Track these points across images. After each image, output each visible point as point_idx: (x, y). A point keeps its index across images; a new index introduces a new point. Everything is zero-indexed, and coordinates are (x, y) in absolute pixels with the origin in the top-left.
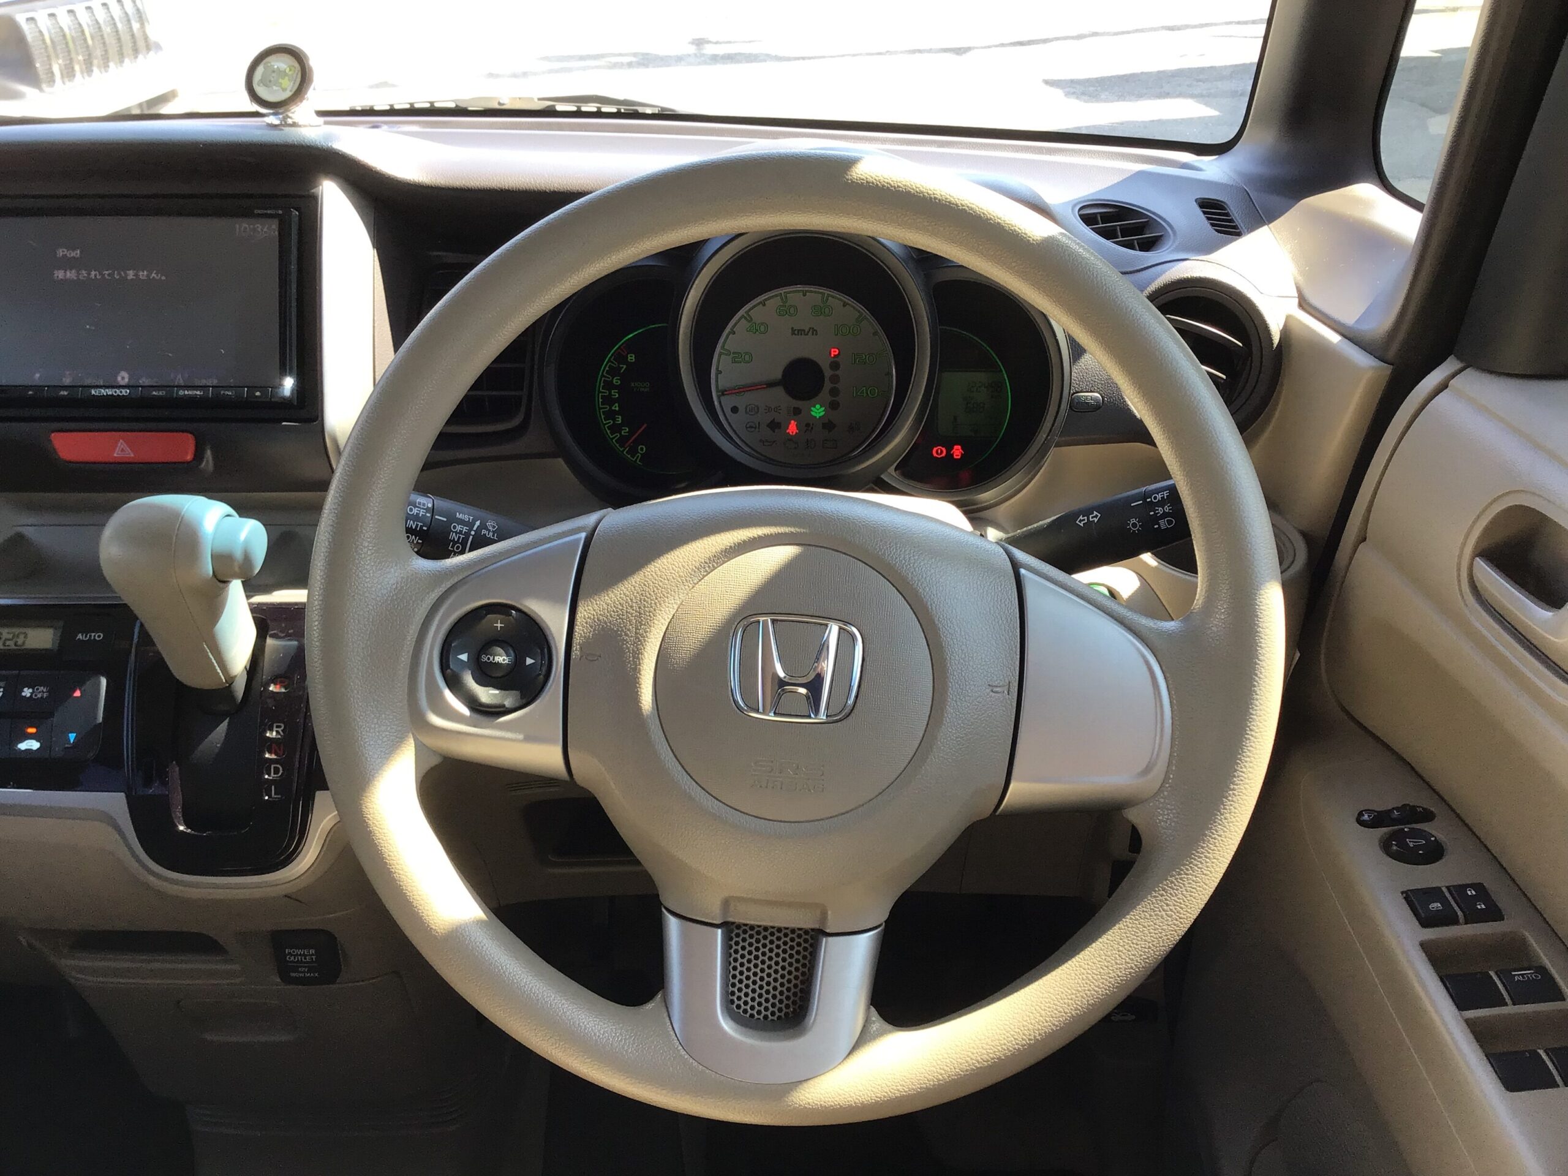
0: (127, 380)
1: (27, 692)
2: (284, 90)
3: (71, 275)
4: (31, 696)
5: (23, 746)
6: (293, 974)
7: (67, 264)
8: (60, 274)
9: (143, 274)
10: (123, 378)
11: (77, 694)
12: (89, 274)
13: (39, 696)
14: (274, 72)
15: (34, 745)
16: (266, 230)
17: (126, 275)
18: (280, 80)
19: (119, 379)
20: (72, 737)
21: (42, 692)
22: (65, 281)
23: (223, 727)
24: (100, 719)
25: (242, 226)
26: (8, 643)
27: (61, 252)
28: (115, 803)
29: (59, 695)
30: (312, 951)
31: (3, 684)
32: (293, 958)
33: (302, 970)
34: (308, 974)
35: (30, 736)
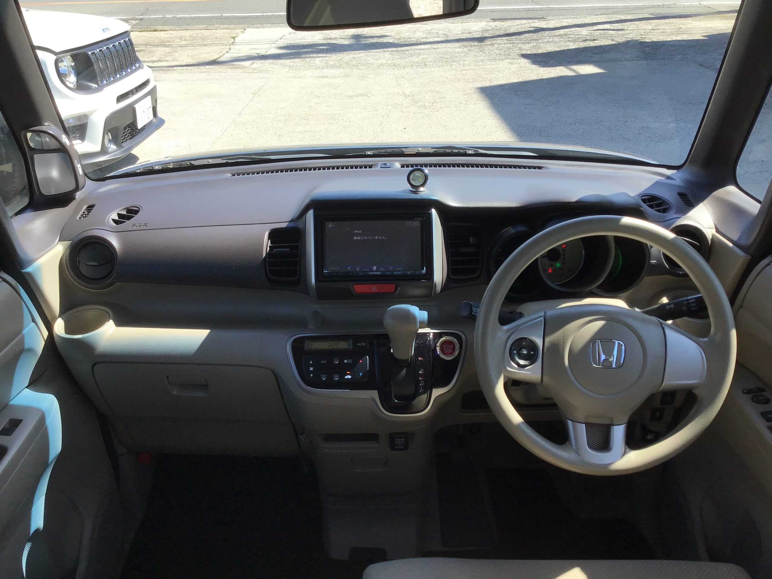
0: (376, 269)
1: (346, 361)
2: (420, 182)
3: (359, 238)
4: (347, 363)
5: (346, 377)
6: (396, 447)
7: (357, 235)
8: (355, 238)
9: (380, 238)
10: (375, 268)
11: (361, 361)
12: (364, 238)
13: (349, 362)
14: (416, 176)
15: (350, 377)
16: (416, 224)
17: (375, 238)
18: (418, 179)
19: (374, 268)
20: (361, 374)
21: (350, 361)
22: (357, 240)
23: (404, 371)
24: (368, 369)
25: (409, 223)
26: (334, 346)
27: (355, 232)
28: (374, 394)
29: (355, 362)
30: (404, 440)
31: (338, 359)
32: (397, 442)
33: (399, 446)
34: (401, 447)
35: (348, 374)
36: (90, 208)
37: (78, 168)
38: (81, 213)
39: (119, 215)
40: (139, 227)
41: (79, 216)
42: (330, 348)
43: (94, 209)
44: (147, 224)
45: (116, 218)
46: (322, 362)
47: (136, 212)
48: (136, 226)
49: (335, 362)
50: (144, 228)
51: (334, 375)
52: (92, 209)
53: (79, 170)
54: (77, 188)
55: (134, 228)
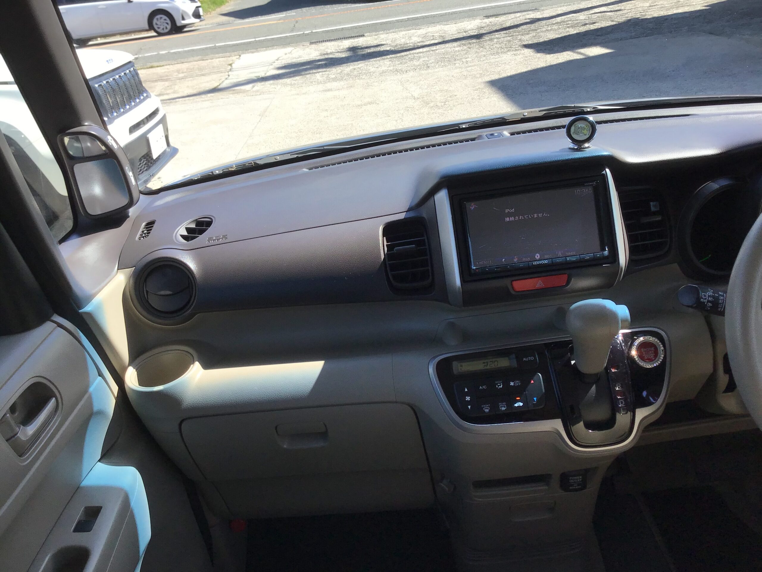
0: (539, 257)
1: (512, 384)
2: (585, 135)
3: (512, 219)
4: (514, 385)
5: (516, 405)
6: (570, 488)
7: (509, 215)
8: (507, 219)
9: (540, 215)
10: (537, 256)
11: (532, 382)
12: (519, 218)
13: (517, 384)
14: (579, 128)
15: (521, 404)
16: (587, 191)
17: (534, 216)
18: (583, 131)
20: (535, 399)
22: (510, 222)
24: (544, 391)
25: (578, 191)
26: (491, 366)
27: (507, 211)
28: (557, 425)
29: (526, 383)
30: (581, 477)
31: (501, 382)
32: (572, 481)
33: (575, 485)
34: (577, 487)
35: (518, 401)
36: (150, 225)
37: (130, 176)
38: (140, 233)
39: (188, 230)
40: (218, 241)
41: (138, 236)
42: (486, 368)
43: (155, 226)
44: (226, 235)
45: (185, 233)
46: (481, 387)
47: (209, 224)
48: (214, 240)
49: (498, 386)
50: (224, 241)
51: (500, 404)
52: (152, 227)
53: (131, 179)
54: (131, 203)
55: (212, 242)
